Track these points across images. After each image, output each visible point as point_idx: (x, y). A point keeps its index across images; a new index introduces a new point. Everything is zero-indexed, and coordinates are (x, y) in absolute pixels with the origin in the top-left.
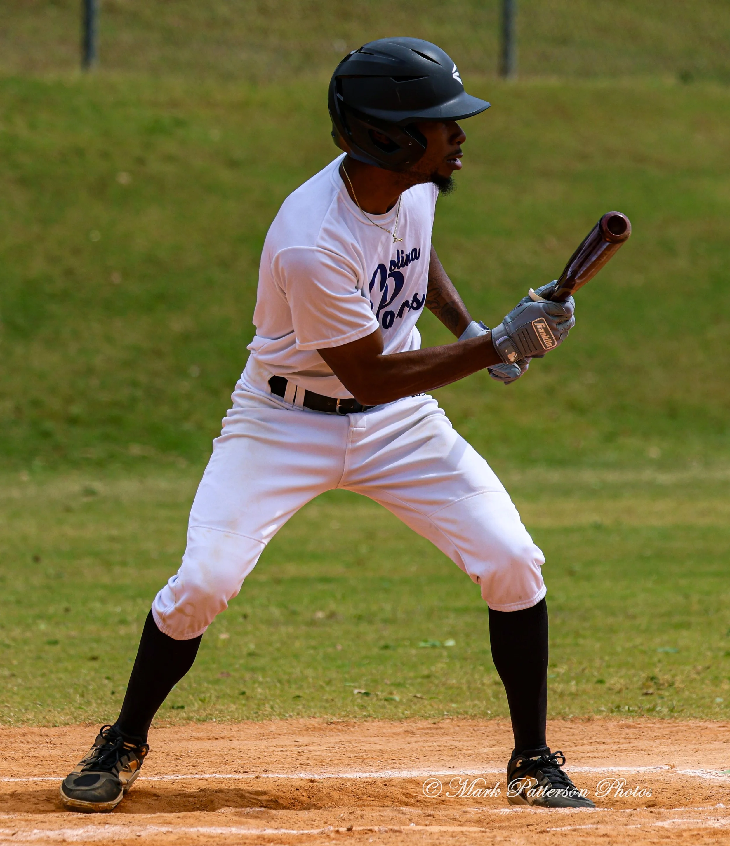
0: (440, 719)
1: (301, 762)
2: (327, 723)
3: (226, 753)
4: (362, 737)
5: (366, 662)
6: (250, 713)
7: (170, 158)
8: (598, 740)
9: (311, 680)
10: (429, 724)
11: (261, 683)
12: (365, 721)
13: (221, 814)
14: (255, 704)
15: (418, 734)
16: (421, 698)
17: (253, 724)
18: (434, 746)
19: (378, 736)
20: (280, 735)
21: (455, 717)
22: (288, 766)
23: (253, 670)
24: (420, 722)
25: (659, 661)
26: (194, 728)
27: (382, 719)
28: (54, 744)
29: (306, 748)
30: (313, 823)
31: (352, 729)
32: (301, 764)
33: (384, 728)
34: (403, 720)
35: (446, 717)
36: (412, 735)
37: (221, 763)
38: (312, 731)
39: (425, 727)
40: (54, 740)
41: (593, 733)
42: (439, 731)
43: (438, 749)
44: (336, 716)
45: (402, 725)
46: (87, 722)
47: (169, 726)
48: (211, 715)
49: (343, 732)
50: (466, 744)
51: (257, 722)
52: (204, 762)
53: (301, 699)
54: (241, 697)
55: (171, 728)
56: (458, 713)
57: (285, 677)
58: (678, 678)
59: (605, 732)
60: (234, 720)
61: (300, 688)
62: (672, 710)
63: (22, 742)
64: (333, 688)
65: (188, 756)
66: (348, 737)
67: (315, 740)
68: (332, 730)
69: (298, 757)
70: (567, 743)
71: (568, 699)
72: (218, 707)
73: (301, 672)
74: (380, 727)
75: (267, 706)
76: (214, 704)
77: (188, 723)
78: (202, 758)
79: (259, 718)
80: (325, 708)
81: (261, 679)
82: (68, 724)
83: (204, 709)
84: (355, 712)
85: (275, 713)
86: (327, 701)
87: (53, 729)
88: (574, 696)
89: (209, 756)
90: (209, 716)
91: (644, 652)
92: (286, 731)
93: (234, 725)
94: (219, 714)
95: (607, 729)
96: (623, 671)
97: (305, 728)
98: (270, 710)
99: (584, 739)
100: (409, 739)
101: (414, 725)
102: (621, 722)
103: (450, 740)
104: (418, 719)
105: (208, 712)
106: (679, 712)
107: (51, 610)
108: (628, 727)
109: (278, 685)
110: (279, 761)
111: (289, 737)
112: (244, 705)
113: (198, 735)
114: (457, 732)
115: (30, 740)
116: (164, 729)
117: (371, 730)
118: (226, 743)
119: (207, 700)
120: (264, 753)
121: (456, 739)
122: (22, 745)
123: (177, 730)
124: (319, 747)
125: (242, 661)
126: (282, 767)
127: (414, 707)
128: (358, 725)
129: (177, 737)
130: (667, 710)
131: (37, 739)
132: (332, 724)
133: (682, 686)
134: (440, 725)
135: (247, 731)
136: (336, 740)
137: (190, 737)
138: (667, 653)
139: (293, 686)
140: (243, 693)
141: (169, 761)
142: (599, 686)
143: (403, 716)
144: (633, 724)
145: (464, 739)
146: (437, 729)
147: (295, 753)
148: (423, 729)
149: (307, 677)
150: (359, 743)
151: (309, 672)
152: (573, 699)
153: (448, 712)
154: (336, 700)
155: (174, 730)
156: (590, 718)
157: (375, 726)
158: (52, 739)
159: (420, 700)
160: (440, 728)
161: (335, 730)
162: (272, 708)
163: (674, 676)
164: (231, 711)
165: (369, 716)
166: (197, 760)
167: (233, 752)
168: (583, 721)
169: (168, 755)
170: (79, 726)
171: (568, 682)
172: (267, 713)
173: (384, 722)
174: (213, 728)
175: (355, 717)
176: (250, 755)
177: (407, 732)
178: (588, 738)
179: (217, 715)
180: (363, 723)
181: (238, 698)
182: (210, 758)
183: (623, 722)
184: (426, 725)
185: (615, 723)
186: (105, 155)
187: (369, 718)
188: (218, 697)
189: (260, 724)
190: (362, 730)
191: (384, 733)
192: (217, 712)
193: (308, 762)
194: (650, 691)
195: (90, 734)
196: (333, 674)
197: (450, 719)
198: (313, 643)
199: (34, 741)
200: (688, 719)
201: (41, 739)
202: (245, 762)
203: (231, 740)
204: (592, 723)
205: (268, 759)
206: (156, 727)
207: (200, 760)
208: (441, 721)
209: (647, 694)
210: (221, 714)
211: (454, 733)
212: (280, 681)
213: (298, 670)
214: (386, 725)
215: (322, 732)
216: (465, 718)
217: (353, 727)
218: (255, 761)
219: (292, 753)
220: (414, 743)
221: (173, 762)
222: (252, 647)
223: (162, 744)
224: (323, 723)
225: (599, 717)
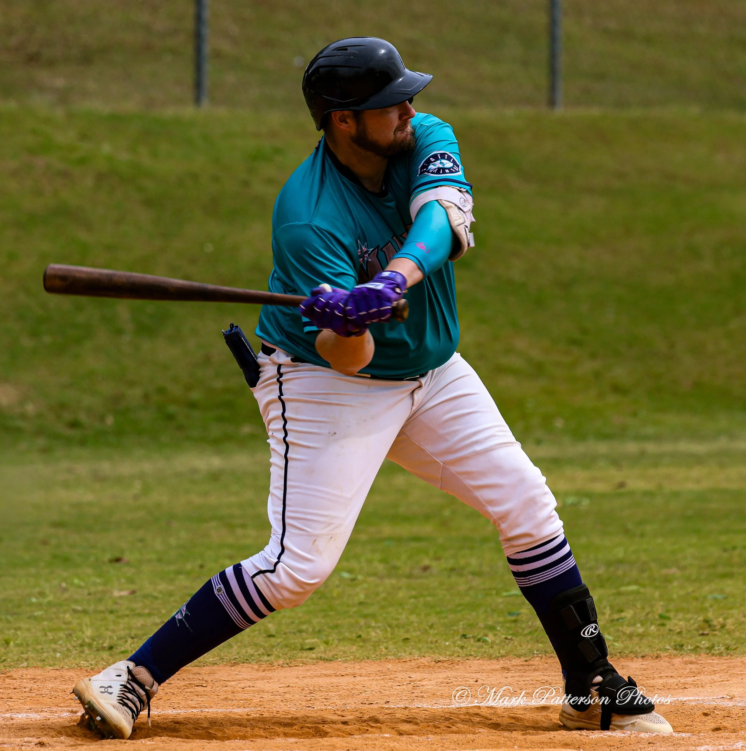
0: (531, 657)
1: (416, 695)
2: (435, 661)
3: (352, 687)
4: (466, 673)
5: (459, 608)
6: (369, 653)
7: (270, 181)
8: (667, 675)
9: (416, 625)
10: (522, 661)
11: (374, 628)
12: (467, 659)
13: (354, 739)
14: (371, 646)
15: (513, 670)
16: (511, 639)
17: (372, 663)
18: (528, 681)
19: (479, 672)
20: (395, 672)
21: (543, 655)
22: (405, 698)
23: (365, 616)
24: (513, 660)
25: (711, 606)
26: (322, 666)
27: (482, 658)
28: (206, 681)
29: (419, 683)
30: (433, 746)
31: (457, 667)
32: (416, 697)
33: (484, 665)
34: (500, 658)
35: (535, 655)
36: (507, 671)
37: (348, 695)
38: (423, 668)
39: (519, 664)
40: (206, 678)
41: (662, 668)
42: (530, 667)
43: (532, 683)
44: (442, 656)
45: (498, 663)
46: (233, 662)
47: (301, 665)
48: (336, 655)
49: (449, 669)
50: (553, 678)
51: (376, 662)
52: (334, 696)
53: (410, 641)
54: (359, 639)
55: (303, 667)
56: (546, 652)
57: (395, 622)
58: (729, 621)
59: (672, 667)
60: (356, 660)
61: (408, 631)
62: (727, 648)
63: (179, 679)
64: (436, 631)
65: (320, 690)
66: (455, 674)
67: (426, 676)
68: (439, 667)
69: (413, 691)
70: (641, 677)
71: (636, 640)
72: (340, 648)
73: (407, 618)
74: (481, 665)
75: (382, 647)
76: (337, 646)
77: (318, 663)
78: (332, 692)
79: (377, 658)
80: (431, 648)
81: (373, 625)
82: (216, 664)
83: (330, 650)
84: (458, 652)
85: (390, 653)
86: (431, 642)
87: (204, 668)
88: (642, 636)
89: (338, 690)
90: (336, 657)
91: (696, 599)
92: (400, 669)
93: (356, 664)
94: (343, 655)
95: (673, 665)
96: (680, 616)
97: (416, 666)
98: (386, 651)
99: (655, 674)
100: (505, 675)
101: (509, 662)
102: (684, 659)
103: (540, 675)
104: (512, 656)
105: (334, 653)
106: (734, 650)
107: (189, 566)
108: (692, 663)
109: (389, 629)
110: (397, 694)
111: (404, 674)
112: (361, 647)
113: (326, 672)
114: (546, 668)
115: (185, 678)
116: (297, 667)
117: (472, 667)
118: (351, 679)
119: (330, 642)
120: (384, 688)
121: (546, 674)
122: (179, 682)
123: (308, 668)
124: (430, 682)
125: (355, 609)
126: (401, 699)
127: (506, 647)
128: (462, 663)
129: (308, 674)
130: (723, 648)
131: (191, 676)
132: (439, 663)
133: (733, 627)
134: (531, 662)
135: (368, 668)
136: (444, 676)
137: (320, 674)
138: (715, 599)
139: (401, 630)
140: (360, 636)
141: (305, 695)
142: (662, 628)
143: (500, 655)
144: (695, 660)
145: (553, 674)
146: (528, 665)
147: (410, 687)
148: (516, 666)
149: (412, 622)
150: (464, 678)
151: (413, 618)
152: (641, 639)
153: (537, 651)
154: (439, 641)
155: (306, 668)
156: (658, 655)
157: (475, 664)
158: (204, 677)
159: (510, 641)
160: (531, 665)
161: (442, 668)
162: (386, 648)
163: (725, 619)
164: (353, 652)
165: (471, 655)
166: (328, 694)
167: (357, 687)
168: (652, 658)
169: (302, 690)
170: (226, 665)
171: (634, 625)
172: (383, 653)
173: (483, 660)
174: (339, 667)
175: (459, 656)
176: (372, 689)
177: (503, 668)
178: (658, 673)
179: (341, 655)
180: (465, 660)
181: (355, 641)
182: (339, 691)
183: (687, 659)
184: (519, 663)
185: (680, 659)
186: (216, 179)
187: (470, 657)
188: (339, 640)
189: (379, 662)
190: (465, 667)
191: (484, 670)
192: (341, 653)
193: (422, 694)
194: (706, 632)
195: (235, 673)
196: (433, 619)
197: (539, 657)
198: (414, 593)
199: (189, 679)
200: (742, 656)
201: (194, 677)
202: (369, 695)
203: (355, 677)
204: (661, 660)
205: (387, 693)
206: (291, 665)
207: (331, 694)
208: (532, 659)
209: (703, 634)
210: (345, 654)
211: (544, 668)
212: (390, 626)
213: (404, 616)
214: (485, 662)
215: (431, 669)
216: (552, 657)
217: (458, 665)
218: (377, 694)
219: (408, 687)
220: (510, 678)
221: (308, 695)
222: (362, 597)
223: (297, 680)
224: (432, 661)
225: (666, 654)
